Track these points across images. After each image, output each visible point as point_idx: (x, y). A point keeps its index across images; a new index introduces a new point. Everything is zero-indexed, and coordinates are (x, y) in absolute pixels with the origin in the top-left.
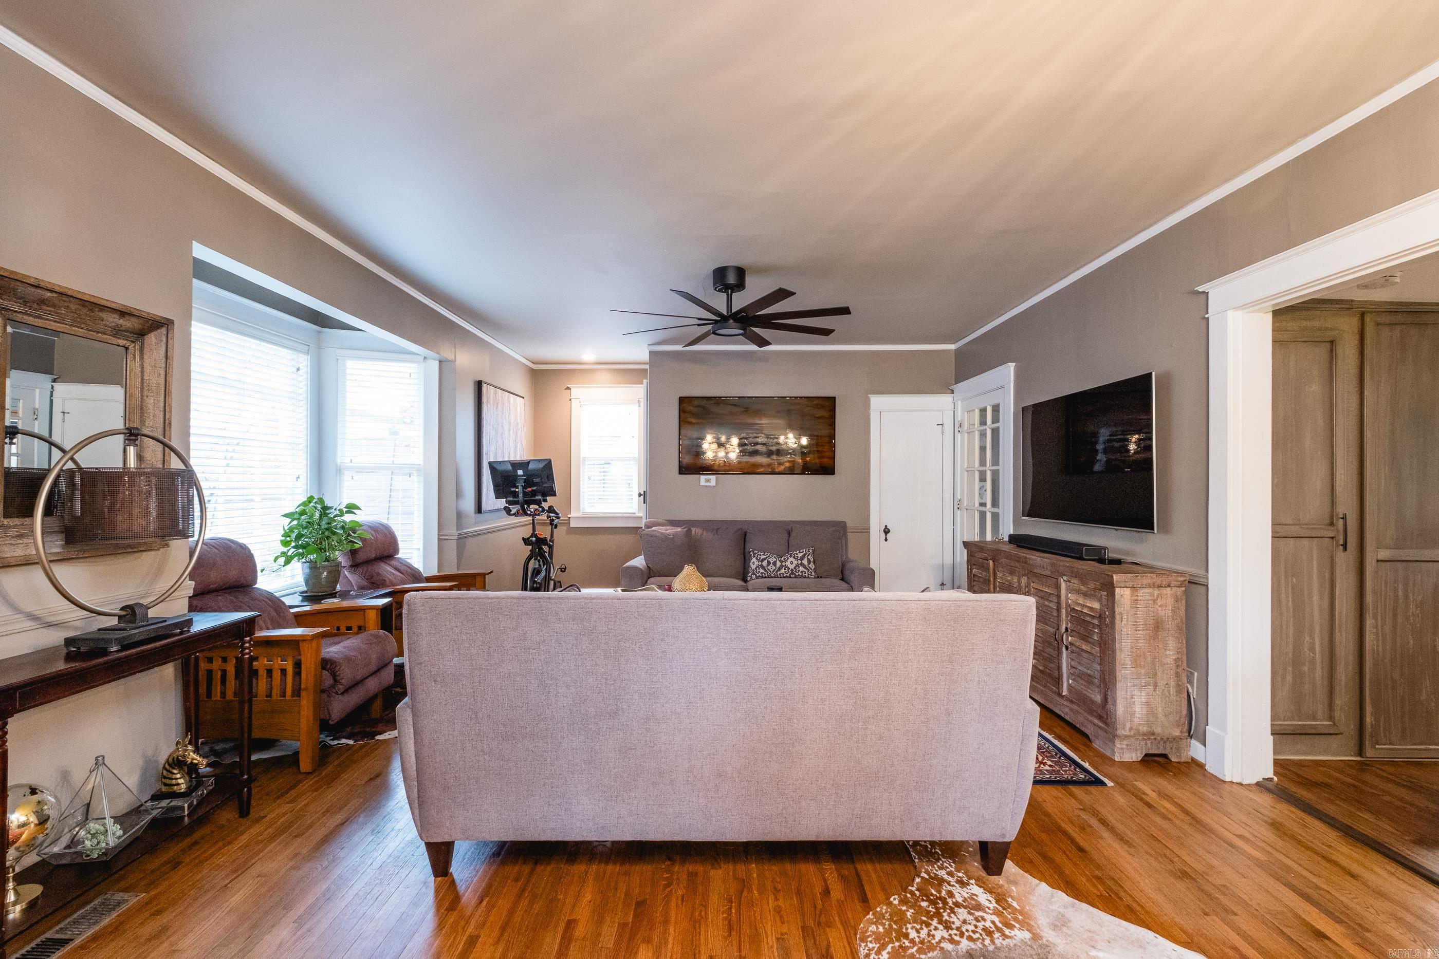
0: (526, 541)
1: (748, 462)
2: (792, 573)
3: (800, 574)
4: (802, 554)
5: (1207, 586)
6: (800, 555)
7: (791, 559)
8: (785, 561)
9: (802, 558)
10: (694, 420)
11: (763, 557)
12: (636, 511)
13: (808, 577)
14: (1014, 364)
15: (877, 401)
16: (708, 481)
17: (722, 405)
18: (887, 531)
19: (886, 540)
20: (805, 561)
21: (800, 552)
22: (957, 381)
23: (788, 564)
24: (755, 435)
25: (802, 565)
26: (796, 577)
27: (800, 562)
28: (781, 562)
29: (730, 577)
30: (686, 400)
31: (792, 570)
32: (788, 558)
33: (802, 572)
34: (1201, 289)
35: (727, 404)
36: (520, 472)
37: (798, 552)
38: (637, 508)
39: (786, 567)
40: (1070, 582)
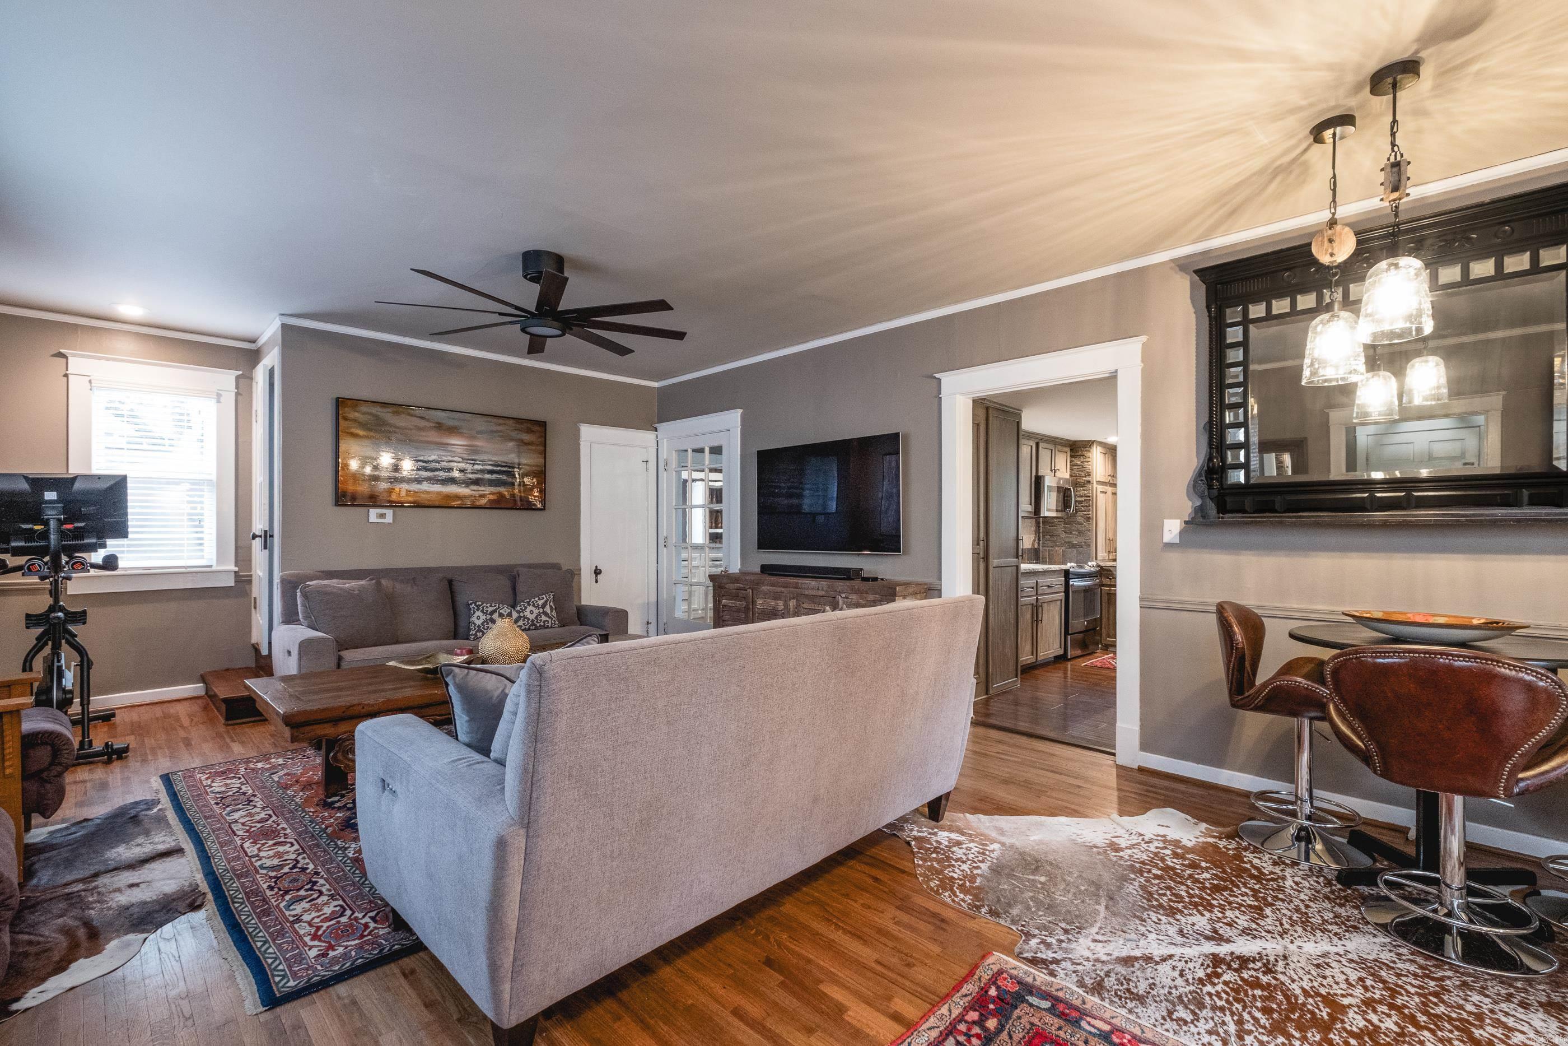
0: (32, 620)
1: (441, 492)
2: (533, 624)
3: (542, 624)
4: (543, 601)
5: (940, 590)
6: (540, 602)
7: (531, 608)
8: (523, 611)
9: (544, 606)
10: (361, 433)
11: (490, 609)
12: (214, 563)
13: (551, 627)
14: (741, 411)
15: (588, 432)
16: (382, 516)
17: (403, 416)
18: (597, 572)
19: (597, 581)
20: (548, 609)
21: (539, 599)
22: (661, 420)
23: (527, 613)
24: (450, 458)
25: (545, 614)
26: (536, 628)
27: (541, 610)
28: (518, 612)
29: (440, 639)
30: (350, 402)
31: (533, 621)
32: (526, 608)
33: (544, 622)
34: (937, 376)
35: (412, 415)
36: (50, 495)
37: (537, 599)
38: (214, 557)
39: (525, 617)
40: (847, 598)
